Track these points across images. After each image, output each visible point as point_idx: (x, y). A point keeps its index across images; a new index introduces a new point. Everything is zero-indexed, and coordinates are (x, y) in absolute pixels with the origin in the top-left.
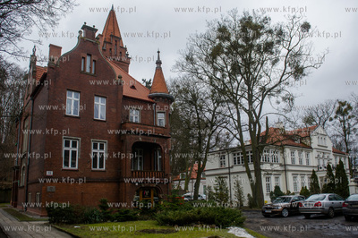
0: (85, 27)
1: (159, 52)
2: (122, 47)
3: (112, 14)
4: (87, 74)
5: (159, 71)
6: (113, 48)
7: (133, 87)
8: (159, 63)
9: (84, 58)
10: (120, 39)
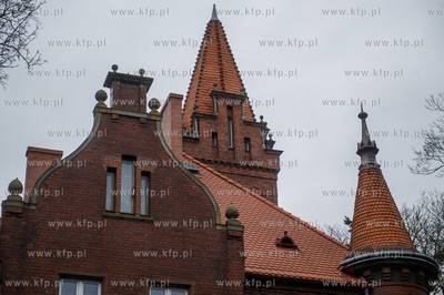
0: (114, 79)
1: (363, 116)
2: (251, 123)
3: (215, 30)
4: (123, 218)
5: (371, 175)
6: (223, 130)
7: (286, 243)
8: (368, 149)
9: (112, 170)
10: (243, 97)
